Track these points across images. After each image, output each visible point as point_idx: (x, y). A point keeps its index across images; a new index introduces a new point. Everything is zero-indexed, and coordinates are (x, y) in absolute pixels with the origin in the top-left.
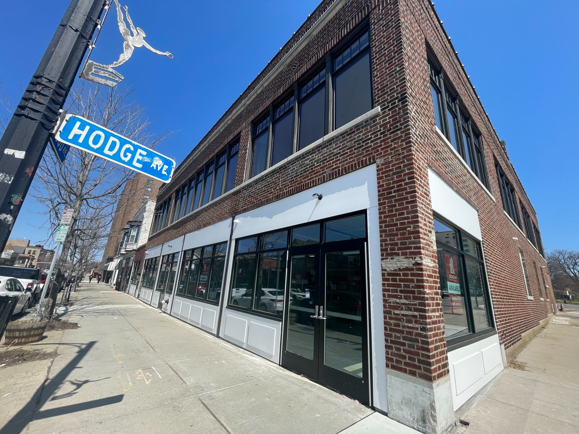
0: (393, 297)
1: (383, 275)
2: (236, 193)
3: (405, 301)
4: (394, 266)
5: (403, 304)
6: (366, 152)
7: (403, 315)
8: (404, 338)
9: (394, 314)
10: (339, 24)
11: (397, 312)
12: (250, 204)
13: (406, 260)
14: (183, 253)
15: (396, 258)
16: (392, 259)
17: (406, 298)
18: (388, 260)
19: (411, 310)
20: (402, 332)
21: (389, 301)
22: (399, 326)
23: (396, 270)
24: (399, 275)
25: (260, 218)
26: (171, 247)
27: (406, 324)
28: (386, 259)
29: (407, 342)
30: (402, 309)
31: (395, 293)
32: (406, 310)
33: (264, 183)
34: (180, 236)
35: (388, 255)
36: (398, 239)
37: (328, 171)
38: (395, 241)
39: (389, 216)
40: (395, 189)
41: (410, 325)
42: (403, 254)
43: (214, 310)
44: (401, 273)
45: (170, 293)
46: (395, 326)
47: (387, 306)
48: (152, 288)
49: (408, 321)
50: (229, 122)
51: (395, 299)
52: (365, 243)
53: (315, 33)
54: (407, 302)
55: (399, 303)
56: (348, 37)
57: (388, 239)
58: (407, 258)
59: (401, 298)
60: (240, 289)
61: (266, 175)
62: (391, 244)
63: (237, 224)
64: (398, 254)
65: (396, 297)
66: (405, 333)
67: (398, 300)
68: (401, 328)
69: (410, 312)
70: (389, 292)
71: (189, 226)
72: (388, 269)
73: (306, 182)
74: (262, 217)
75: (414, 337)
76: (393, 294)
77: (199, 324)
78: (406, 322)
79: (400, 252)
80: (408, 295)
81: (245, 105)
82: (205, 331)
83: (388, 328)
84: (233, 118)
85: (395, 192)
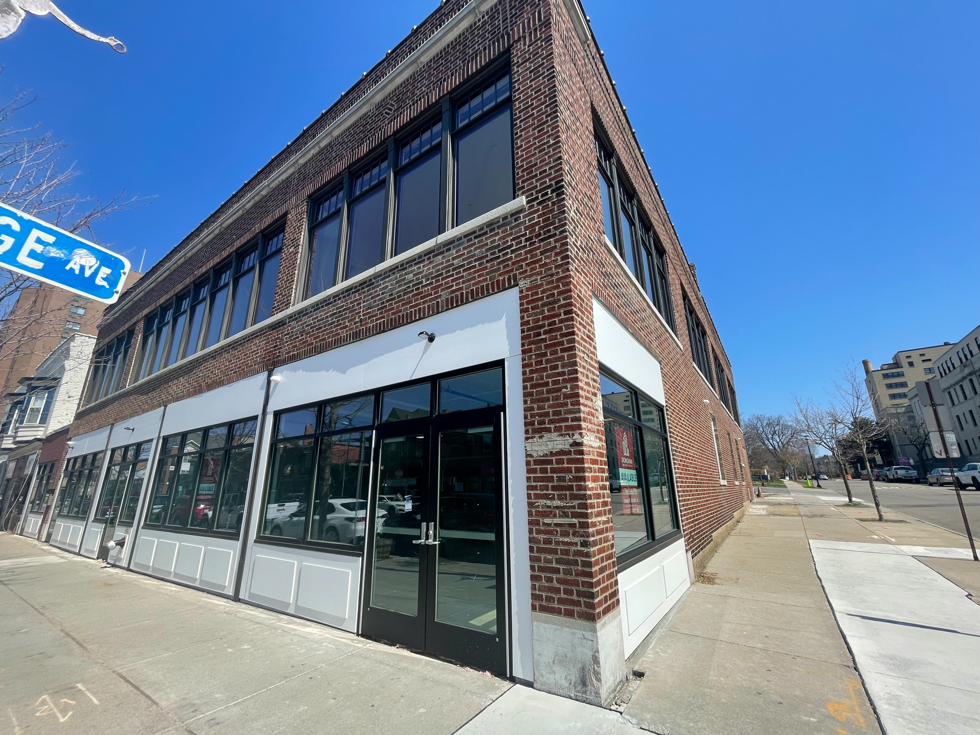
0: (542, 499)
1: (528, 463)
2: (275, 325)
3: (557, 503)
4: (544, 448)
5: (556, 507)
6: (505, 267)
7: (556, 525)
8: (558, 561)
9: (544, 524)
10: (463, 52)
11: (547, 521)
12: (305, 347)
13: (561, 438)
14: (161, 441)
15: (547, 436)
16: (541, 437)
17: (561, 498)
18: (535, 439)
19: (567, 516)
20: (554, 552)
21: (537, 504)
22: (551, 543)
23: (546, 455)
24: (550, 462)
25: (323, 372)
26: (133, 430)
27: (561, 539)
28: (532, 438)
29: (561, 567)
30: (555, 516)
31: (545, 492)
32: (560, 516)
33: (332, 309)
34: (154, 407)
35: (535, 431)
36: (549, 407)
37: (444, 295)
38: (545, 409)
39: (536, 371)
40: (546, 328)
41: (566, 540)
42: (558, 429)
43: (229, 550)
44: (554, 459)
45: (130, 525)
46: (545, 543)
47: (534, 513)
48: (83, 519)
49: (564, 534)
50: (264, 193)
51: (545, 501)
52: (502, 413)
53: (425, 59)
54: (562, 504)
55: (550, 507)
56: (478, 77)
57: (535, 406)
58: (562, 435)
59: (553, 498)
60: (287, 504)
61: (335, 295)
62: (540, 415)
63: (277, 383)
64: (548, 430)
65: (546, 497)
66: (559, 552)
67: (549, 503)
68: (553, 546)
69: (567, 520)
70: (537, 490)
71: (175, 387)
72: (535, 455)
73: (407, 310)
74: (327, 371)
75: (571, 557)
76: (542, 493)
77: (195, 580)
78: (561, 535)
79: (552, 426)
80: (564, 492)
81: (296, 165)
82: (208, 592)
83: (535, 549)
84: (273, 185)
85: (545, 332)
